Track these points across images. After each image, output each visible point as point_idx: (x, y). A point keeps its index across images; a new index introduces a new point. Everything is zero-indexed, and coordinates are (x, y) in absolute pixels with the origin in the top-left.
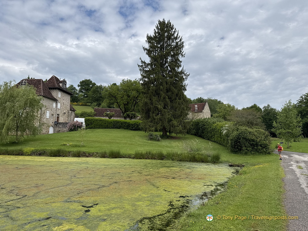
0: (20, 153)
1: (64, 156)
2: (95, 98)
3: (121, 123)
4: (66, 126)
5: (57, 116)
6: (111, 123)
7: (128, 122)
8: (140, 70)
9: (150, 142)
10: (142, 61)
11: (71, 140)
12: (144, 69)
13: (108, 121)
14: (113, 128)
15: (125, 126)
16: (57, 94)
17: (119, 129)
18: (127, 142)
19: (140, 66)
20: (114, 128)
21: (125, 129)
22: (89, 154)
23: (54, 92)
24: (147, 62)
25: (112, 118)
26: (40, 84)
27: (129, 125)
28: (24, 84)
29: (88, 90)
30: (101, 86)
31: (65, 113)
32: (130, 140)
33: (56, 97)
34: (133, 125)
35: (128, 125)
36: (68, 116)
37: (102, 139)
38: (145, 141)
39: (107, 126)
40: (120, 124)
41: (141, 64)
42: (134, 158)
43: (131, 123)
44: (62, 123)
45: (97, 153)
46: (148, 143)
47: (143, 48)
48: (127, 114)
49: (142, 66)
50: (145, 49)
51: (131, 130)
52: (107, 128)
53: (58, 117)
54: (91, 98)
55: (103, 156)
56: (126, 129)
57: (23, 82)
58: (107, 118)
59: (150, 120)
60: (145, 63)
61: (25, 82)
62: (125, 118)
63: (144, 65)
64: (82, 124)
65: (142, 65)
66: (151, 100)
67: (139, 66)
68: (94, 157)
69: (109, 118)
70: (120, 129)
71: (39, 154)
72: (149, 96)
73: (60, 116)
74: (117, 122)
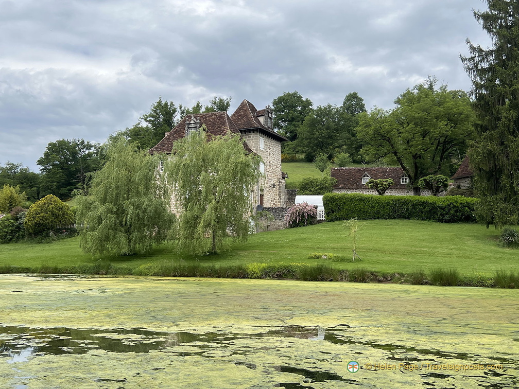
0: (241, 274)
1: (331, 281)
2: (317, 139)
3: (413, 204)
4: (283, 216)
5: (260, 193)
6: (388, 205)
7: (430, 201)
8: (469, 69)
9: (508, 250)
10: (472, 47)
11: (318, 248)
12: (476, 67)
13: (378, 202)
14: (391, 218)
15: (422, 212)
16: (257, 144)
17: (408, 218)
18: (450, 251)
19: (466, 59)
20: (394, 218)
21: (423, 219)
22: (384, 277)
23: (252, 140)
24: (485, 48)
25: (388, 194)
26: (224, 124)
27: (434, 208)
28: (193, 126)
29: (293, 119)
30: (329, 106)
31: (274, 185)
32: (456, 247)
33: (257, 150)
34: (443, 209)
35: (431, 210)
36: (280, 192)
37: (386, 245)
38: (493, 248)
39: (378, 212)
40: (410, 208)
41: (469, 56)
42: (493, 286)
43: (439, 203)
44: (273, 209)
45: (402, 275)
46: (506, 253)
47: (475, 14)
48: (425, 180)
49: (473, 58)
50: (478, 16)
51: (440, 221)
52: (378, 218)
53: (262, 196)
54: (305, 142)
55: (418, 280)
56: (425, 220)
57: (192, 122)
58: (374, 194)
59: (501, 195)
60: (481, 51)
61: (195, 123)
62: (417, 190)
63: (479, 56)
64: (316, 208)
65: (473, 56)
66: (502, 144)
67: (463, 60)
68: (396, 282)
69: (380, 194)
70: (410, 221)
71: (277, 275)
72: (496, 135)
73: (265, 192)
74: (403, 202)
